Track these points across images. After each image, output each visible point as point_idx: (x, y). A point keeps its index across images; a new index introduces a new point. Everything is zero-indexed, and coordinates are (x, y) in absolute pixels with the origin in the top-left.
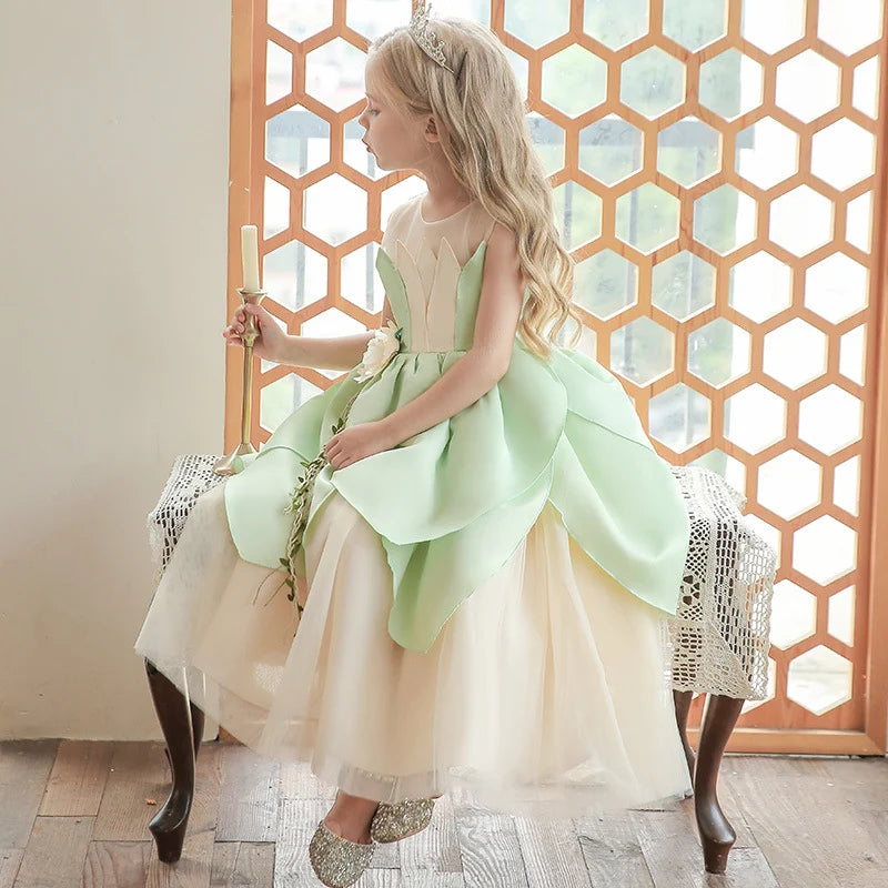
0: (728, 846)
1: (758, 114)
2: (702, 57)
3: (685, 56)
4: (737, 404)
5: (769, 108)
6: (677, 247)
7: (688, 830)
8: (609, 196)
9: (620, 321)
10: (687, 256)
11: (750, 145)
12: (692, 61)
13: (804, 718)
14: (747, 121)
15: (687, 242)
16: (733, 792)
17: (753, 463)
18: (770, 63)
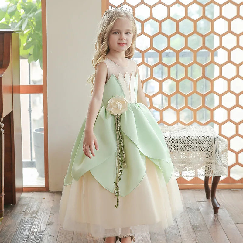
0: (218, 208)
1: (218, 48)
2: (206, 36)
3: (202, 35)
4: (216, 112)
5: (221, 46)
6: (202, 78)
7: (210, 205)
8: (186, 67)
9: (190, 94)
10: (204, 80)
11: (217, 56)
12: (204, 37)
13: (234, 181)
14: (216, 49)
15: (204, 76)
16: (219, 197)
17: (220, 125)
18: (221, 36)
